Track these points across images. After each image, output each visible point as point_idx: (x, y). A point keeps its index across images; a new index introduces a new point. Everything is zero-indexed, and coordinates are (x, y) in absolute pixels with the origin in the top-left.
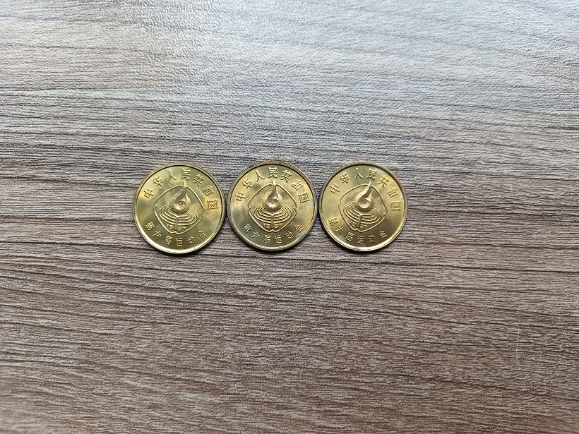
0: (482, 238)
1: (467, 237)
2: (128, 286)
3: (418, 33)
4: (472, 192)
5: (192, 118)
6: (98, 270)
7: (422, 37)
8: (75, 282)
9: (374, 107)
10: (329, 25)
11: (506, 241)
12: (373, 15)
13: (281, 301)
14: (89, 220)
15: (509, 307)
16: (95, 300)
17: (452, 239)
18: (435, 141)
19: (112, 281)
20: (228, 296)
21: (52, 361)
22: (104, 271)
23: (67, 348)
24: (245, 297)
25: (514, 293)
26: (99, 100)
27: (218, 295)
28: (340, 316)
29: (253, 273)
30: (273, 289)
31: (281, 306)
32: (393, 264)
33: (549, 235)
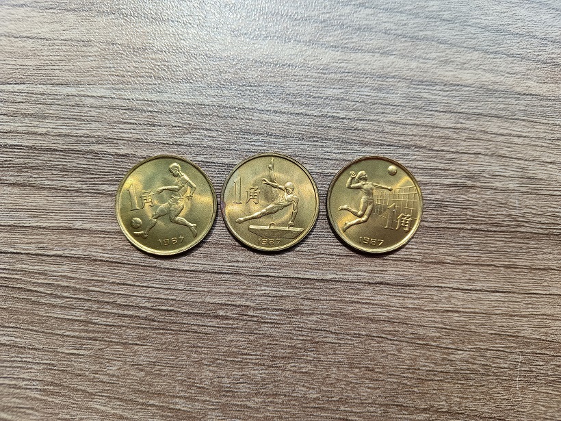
0: (484, 257)
1: (468, 256)
2: (98, 302)
3: (421, 33)
4: (475, 207)
5: (173, 119)
6: (65, 284)
7: (425, 38)
8: (41, 296)
9: (372, 113)
10: (324, 21)
11: (510, 261)
12: (372, 12)
13: (265, 322)
14: (58, 229)
15: (511, 332)
16: (62, 316)
17: (453, 258)
18: (437, 151)
19: (81, 296)
20: (208, 316)
21: (14, 382)
22: (72, 285)
23: (31, 368)
24: (227, 318)
25: (516, 318)
26: (71, 97)
27: (196, 314)
28: (330, 340)
29: (235, 291)
30: (258, 309)
31: (265, 328)
32: (388, 284)
33: (555, 256)
